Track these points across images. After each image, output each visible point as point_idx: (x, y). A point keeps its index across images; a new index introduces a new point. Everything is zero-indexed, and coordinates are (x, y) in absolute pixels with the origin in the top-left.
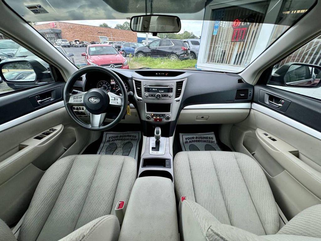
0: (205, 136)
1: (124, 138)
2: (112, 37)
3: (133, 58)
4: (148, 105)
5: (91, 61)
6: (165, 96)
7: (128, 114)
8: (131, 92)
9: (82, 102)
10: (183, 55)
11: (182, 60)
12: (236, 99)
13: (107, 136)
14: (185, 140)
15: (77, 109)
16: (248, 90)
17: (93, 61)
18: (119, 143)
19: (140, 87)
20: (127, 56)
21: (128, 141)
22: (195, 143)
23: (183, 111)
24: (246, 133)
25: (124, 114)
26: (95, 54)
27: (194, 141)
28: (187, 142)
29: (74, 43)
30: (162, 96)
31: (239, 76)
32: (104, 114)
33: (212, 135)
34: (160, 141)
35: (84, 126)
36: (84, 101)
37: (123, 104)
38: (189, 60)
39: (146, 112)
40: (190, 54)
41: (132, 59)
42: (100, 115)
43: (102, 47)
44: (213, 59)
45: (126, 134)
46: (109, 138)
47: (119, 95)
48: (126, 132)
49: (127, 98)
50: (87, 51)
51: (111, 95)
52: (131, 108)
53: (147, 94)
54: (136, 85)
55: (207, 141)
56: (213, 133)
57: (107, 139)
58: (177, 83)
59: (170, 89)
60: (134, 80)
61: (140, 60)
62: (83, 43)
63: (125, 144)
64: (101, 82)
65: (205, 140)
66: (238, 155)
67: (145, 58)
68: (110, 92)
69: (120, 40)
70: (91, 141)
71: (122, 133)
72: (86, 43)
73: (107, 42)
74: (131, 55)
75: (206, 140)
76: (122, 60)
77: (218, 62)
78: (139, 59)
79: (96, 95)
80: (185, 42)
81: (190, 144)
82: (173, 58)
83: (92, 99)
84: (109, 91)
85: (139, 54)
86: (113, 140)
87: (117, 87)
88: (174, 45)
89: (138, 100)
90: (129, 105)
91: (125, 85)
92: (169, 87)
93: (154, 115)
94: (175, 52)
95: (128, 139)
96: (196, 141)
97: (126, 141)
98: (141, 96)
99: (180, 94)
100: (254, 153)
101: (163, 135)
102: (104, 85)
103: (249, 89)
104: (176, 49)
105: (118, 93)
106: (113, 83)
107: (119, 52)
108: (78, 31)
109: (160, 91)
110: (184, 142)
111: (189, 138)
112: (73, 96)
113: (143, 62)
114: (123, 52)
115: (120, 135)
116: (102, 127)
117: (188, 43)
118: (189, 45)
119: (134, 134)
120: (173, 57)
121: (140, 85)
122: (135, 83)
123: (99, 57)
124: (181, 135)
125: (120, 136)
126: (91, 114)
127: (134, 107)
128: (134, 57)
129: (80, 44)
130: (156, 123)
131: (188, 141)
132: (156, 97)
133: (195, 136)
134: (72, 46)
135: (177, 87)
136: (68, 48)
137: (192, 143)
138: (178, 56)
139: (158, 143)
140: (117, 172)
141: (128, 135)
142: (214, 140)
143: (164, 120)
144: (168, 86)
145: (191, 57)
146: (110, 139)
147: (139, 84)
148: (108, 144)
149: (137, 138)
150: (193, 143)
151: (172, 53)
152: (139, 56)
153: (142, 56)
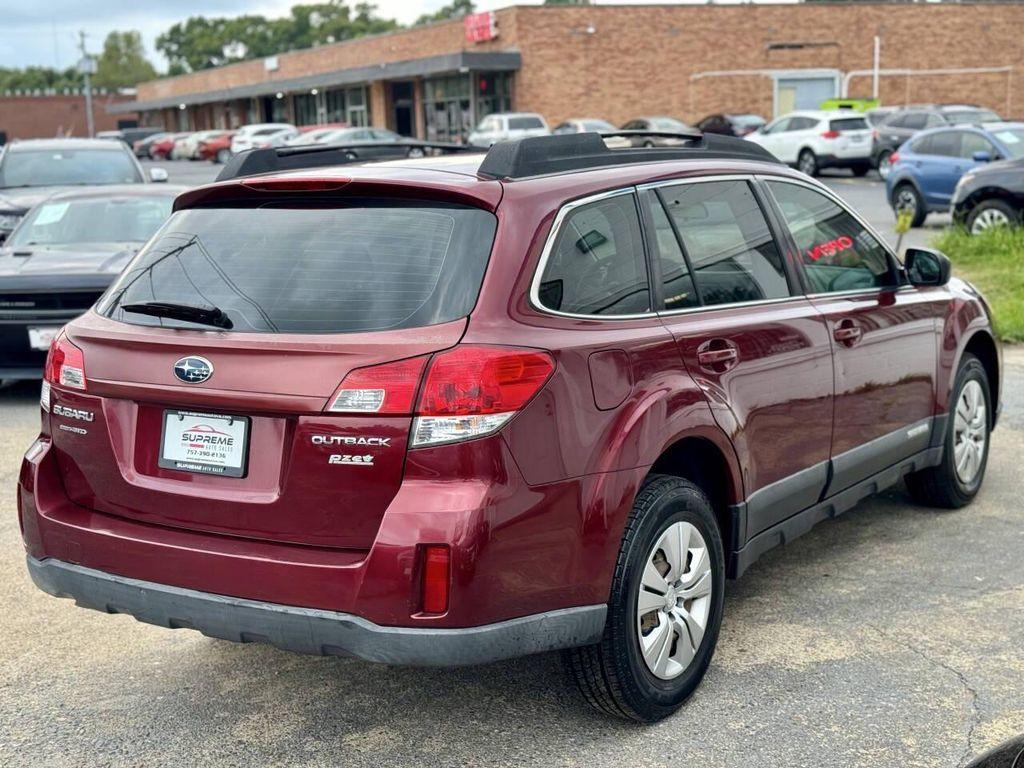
2: (876, 72)
20: (931, 218)
61: (979, 252)
78: (974, 243)
85: (979, 207)
108: (626, 52)
152: (979, 221)
153: (1005, 220)
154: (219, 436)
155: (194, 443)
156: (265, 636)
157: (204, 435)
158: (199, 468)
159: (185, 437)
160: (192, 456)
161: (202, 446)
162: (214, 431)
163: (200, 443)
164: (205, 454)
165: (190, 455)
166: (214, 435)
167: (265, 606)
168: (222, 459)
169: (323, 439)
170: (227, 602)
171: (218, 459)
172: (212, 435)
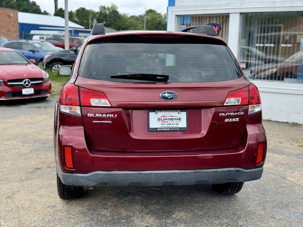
85: (54, 64)
107: (29, 61)
152: (54, 68)
154: (174, 118)
155: (164, 121)
156: (206, 180)
157: (168, 118)
158: (168, 129)
159: (159, 119)
160: (163, 126)
161: (168, 122)
162: (172, 116)
163: (166, 121)
164: (169, 124)
165: (162, 125)
166: (173, 117)
167: (208, 170)
168: (177, 125)
169: (223, 114)
170: (192, 171)
171: (175, 125)
172: (171, 118)
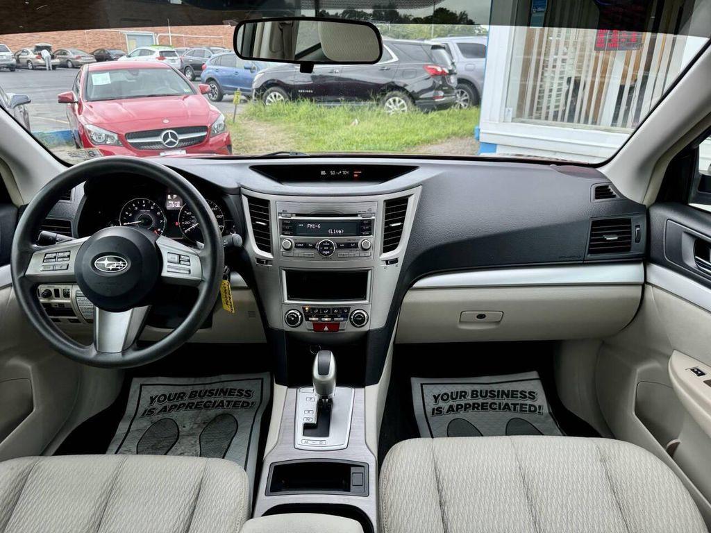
0: (506, 387)
1: (205, 400)
2: (170, 34)
3: (245, 106)
4: (293, 276)
5: (91, 119)
6: (348, 246)
7: (227, 308)
8: (236, 237)
9: (71, 271)
10: (430, 94)
11: (427, 113)
12: (591, 252)
13: (145, 393)
14: (431, 404)
15: (48, 294)
16: (629, 221)
17: (100, 119)
18: (186, 419)
19: (266, 217)
20: (226, 97)
21: (220, 411)
22: (470, 416)
23: (410, 297)
24: (640, 369)
25: (210, 308)
26: (109, 94)
27: (467, 407)
28: (438, 411)
29: (32, 56)
30: (339, 247)
31: (603, 176)
32: (140, 311)
33: (530, 383)
34: (334, 401)
35: (73, 352)
36: (77, 267)
37: (207, 275)
38: (454, 110)
39: (287, 301)
40: (457, 88)
41: (243, 109)
42: (127, 315)
43: (133, 70)
44: (538, 109)
45: (215, 387)
46: (152, 399)
47: (194, 245)
48: (215, 379)
49: (222, 254)
50: (81, 86)
51: (169, 247)
52: (234, 288)
53: (289, 241)
54: (252, 214)
55: (515, 405)
56: (534, 375)
57: (145, 404)
58: (388, 203)
59: (365, 224)
60: (246, 196)
61: (273, 115)
62: (65, 54)
63: (209, 424)
64: (133, 202)
65: (507, 404)
66: (609, 449)
67: (291, 105)
68: (164, 235)
69: (199, 42)
70: (84, 416)
71: (198, 381)
72: (75, 56)
73: (152, 52)
74: (238, 96)
75: (510, 401)
76: (208, 115)
77: (555, 118)
78: (269, 110)
79: (119, 248)
80: (435, 47)
81: (452, 416)
82: (395, 106)
83: (106, 262)
84: (159, 233)
85: (269, 90)
86: (164, 409)
87: (188, 218)
88: (395, 59)
89: (260, 260)
90: (227, 277)
91: (216, 213)
92: (361, 218)
93: (312, 309)
94: (400, 82)
95: (222, 402)
96: (475, 407)
97: (212, 413)
98: (268, 250)
99: (398, 240)
100: (677, 444)
101: (342, 380)
102: (144, 212)
103: (633, 218)
104: (404, 74)
105: (191, 240)
106: (173, 203)
107: (196, 86)
109: (330, 231)
110: (429, 410)
111: (446, 397)
112: (43, 251)
113: (284, 118)
114: (208, 87)
115: (190, 389)
116: (133, 355)
117: (449, 52)
118: (452, 58)
119: (245, 386)
120: (394, 101)
121: (267, 211)
122: (250, 207)
123: (120, 107)
124: (416, 383)
125: (193, 394)
126: (97, 309)
127: (246, 285)
128: (251, 102)
129: (53, 57)
130: (318, 336)
131: (445, 406)
132: (320, 252)
133: (468, 389)
134: (25, 67)
135: (387, 217)
136: (11, 75)
137: (457, 416)
138: (413, 97)
139: (325, 409)
140: (179, 516)
141: (222, 390)
142: (541, 400)
143: (348, 328)
144: (356, 215)
145: (460, 100)
146: (156, 405)
147: (260, 209)
148: (144, 424)
149: (255, 397)
150: (461, 414)
151: (393, 87)
152: (269, 98)
153: (282, 98)
